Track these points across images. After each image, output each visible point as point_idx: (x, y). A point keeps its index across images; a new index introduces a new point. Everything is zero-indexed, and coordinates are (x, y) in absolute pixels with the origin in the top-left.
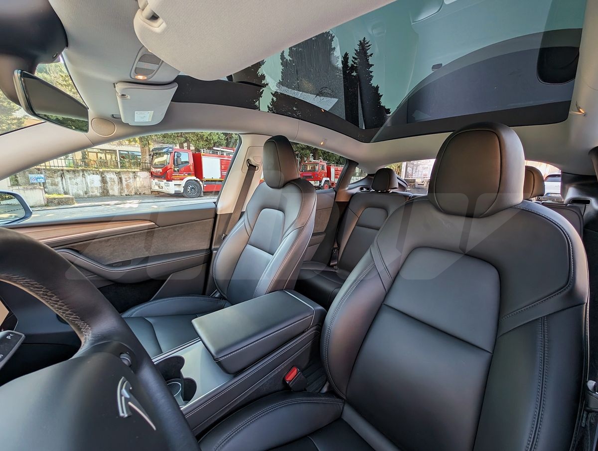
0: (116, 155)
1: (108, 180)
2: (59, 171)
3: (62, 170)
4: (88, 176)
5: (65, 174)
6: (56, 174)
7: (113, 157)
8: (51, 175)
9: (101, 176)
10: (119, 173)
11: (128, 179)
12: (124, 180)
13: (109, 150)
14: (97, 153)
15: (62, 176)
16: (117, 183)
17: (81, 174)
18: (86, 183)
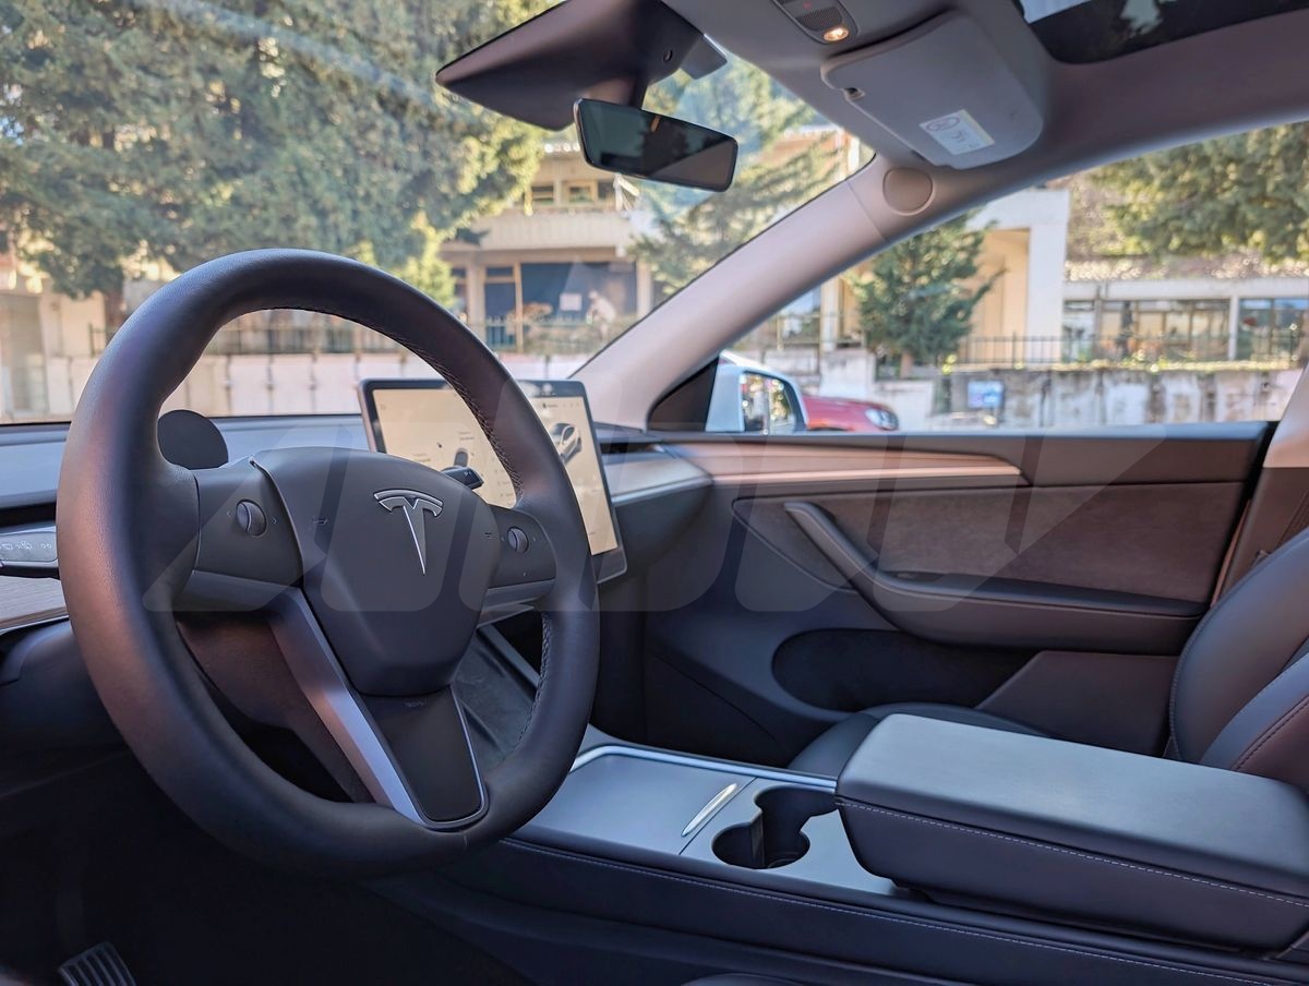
0: (1226, 317)
1: (1169, 400)
2: (1040, 373)
3: (1049, 372)
4: (1112, 389)
5: (1055, 382)
6: (1031, 385)
7: (1217, 322)
8: (1021, 387)
9: (1151, 386)
10: (1211, 376)
11: (1236, 399)
12: (1221, 400)
13: (1207, 300)
14: (1164, 313)
15: (1046, 389)
16: (1196, 409)
17: (1094, 382)
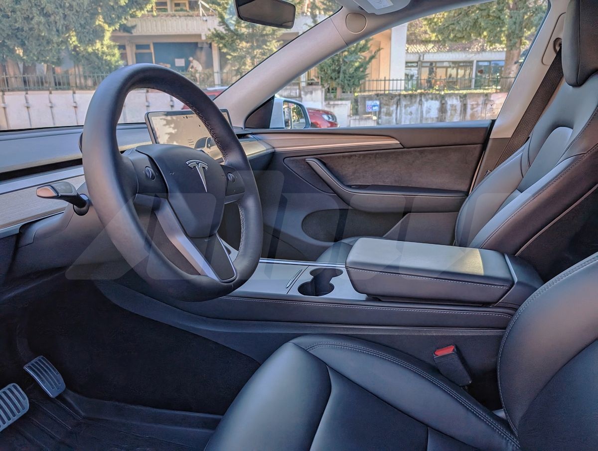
0: (472, 69)
1: (448, 107)
2: (396, 96)
3: (400, 95)
4: (425, 102)
5: (402, 100)
6: (392, 101)
7: (468, 72)
8: (387, 102)
9: (441, 102)
10: (465, 96)
11: (475, 106)
12: (469, 107)
13: (464, 62)
14: (447, 68)
15: (398, 103)
16: (459, 112)
17: (418, 100)
18: (422, 112)
